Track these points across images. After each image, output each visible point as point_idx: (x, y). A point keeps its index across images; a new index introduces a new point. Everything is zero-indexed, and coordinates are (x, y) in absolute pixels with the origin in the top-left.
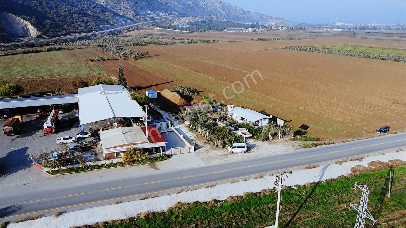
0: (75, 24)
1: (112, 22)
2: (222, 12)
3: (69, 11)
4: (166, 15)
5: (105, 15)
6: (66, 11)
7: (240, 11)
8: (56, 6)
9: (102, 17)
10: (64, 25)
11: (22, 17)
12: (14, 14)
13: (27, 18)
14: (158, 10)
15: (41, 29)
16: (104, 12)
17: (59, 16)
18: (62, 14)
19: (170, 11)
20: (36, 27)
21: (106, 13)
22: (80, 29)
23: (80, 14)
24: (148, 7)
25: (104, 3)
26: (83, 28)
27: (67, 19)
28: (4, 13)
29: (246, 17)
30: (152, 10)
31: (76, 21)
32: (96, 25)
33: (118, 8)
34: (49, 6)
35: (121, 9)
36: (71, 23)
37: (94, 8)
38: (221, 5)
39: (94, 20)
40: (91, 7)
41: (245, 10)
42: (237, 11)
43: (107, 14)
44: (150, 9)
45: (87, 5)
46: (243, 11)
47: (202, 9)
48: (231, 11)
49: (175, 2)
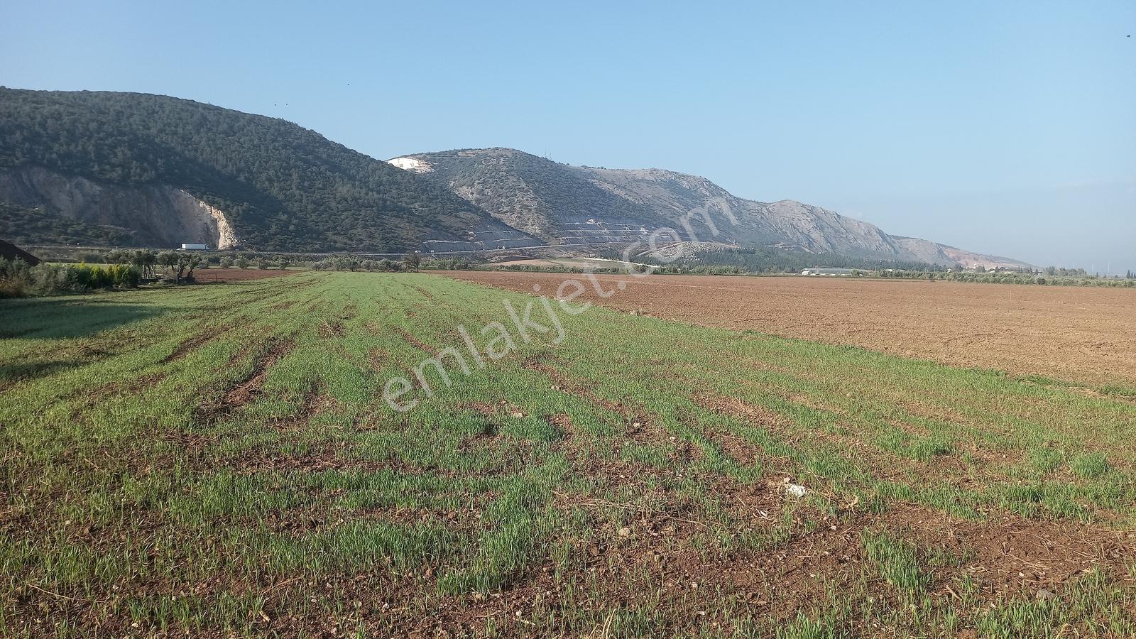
0: (359, 232)
1: (472, 235)
2: (815, 235)
3: (355, 199)
4: (640, 233)
5: (456, 216)
6: (346, 200)
7: (871, 235)
8: (324, 186)
9: (448, 221)
10: (328, 230)
11: (209, 201)
12: (193, 193)
13: (222, 203)
14: (618, 219)
15: (249, 233)
16: (457, 210)
17: (322, 208)
18: (333, 204)
19: (655, 223)
20: (235, 227)
21: (461, 214)
22: (367, 242)
23: (385, 208)
24: (590, 210)
25: (475, 195)
26: (377, 241)
27: (342, 218)
28: (167, 187)
29: (890, 251)
30: (602, 216)
31: (363, 222)
32: (417, 238)
33: (506, 209)
34: (306, 184)
35: (512, 211)
36: (347, 229)
37: (430, 200)
38: (813, 217)
39: (416, 226)
40: (424, 197)
41: (886, 231)
42: (863, 234)
43: (462, 216)
44: (594, 215)
45: (415, 191)
46: (880, 233)
47: (754, 225)
48: (843, 234)
49: (678, 204)
